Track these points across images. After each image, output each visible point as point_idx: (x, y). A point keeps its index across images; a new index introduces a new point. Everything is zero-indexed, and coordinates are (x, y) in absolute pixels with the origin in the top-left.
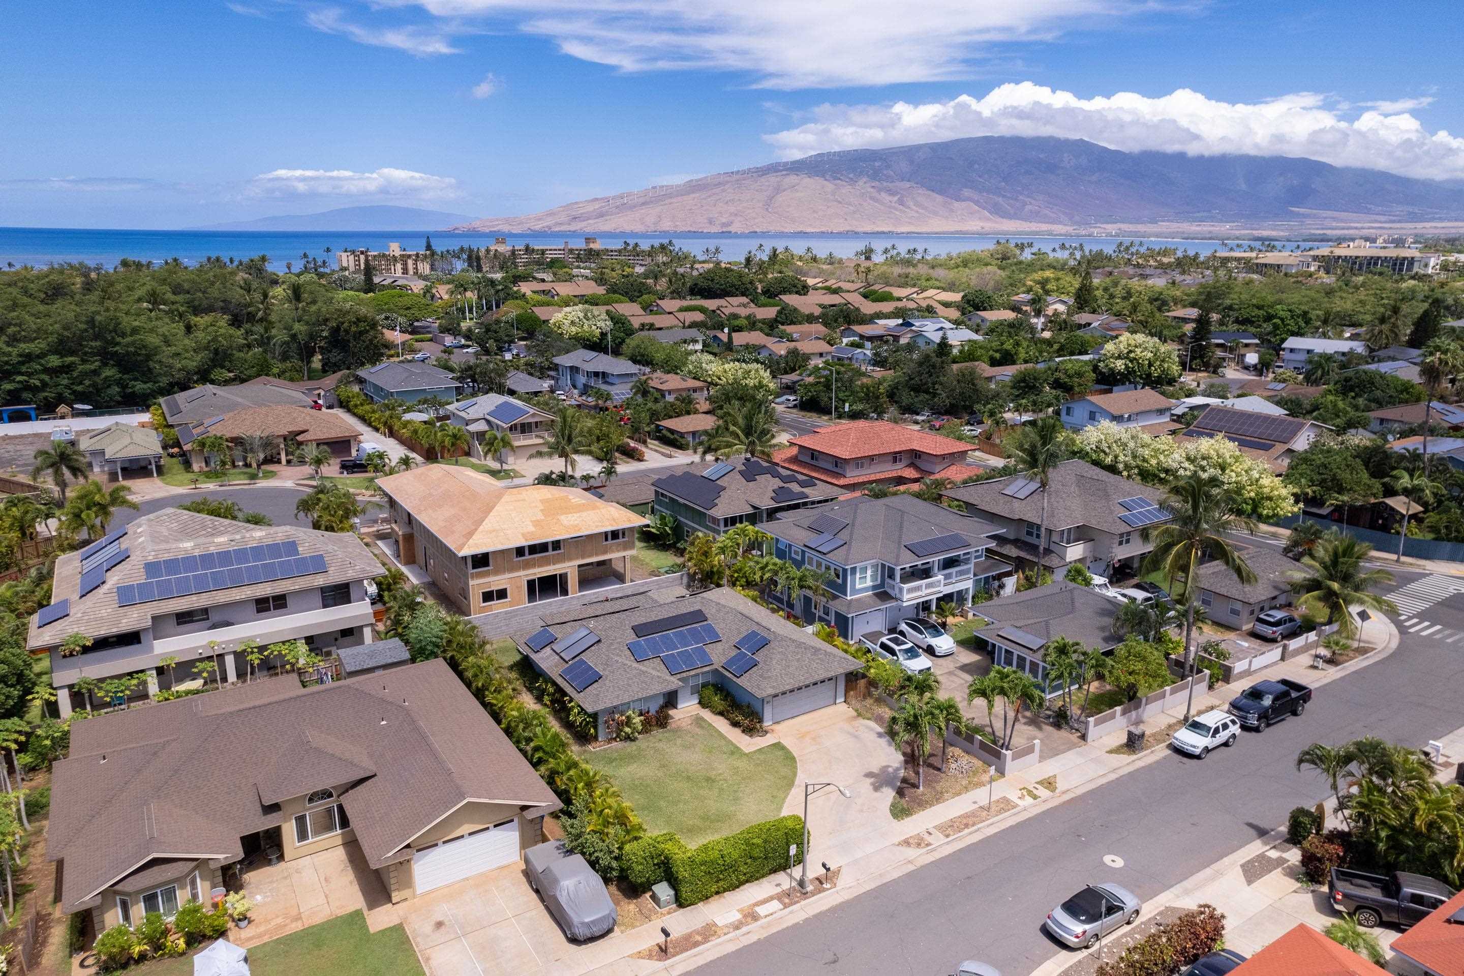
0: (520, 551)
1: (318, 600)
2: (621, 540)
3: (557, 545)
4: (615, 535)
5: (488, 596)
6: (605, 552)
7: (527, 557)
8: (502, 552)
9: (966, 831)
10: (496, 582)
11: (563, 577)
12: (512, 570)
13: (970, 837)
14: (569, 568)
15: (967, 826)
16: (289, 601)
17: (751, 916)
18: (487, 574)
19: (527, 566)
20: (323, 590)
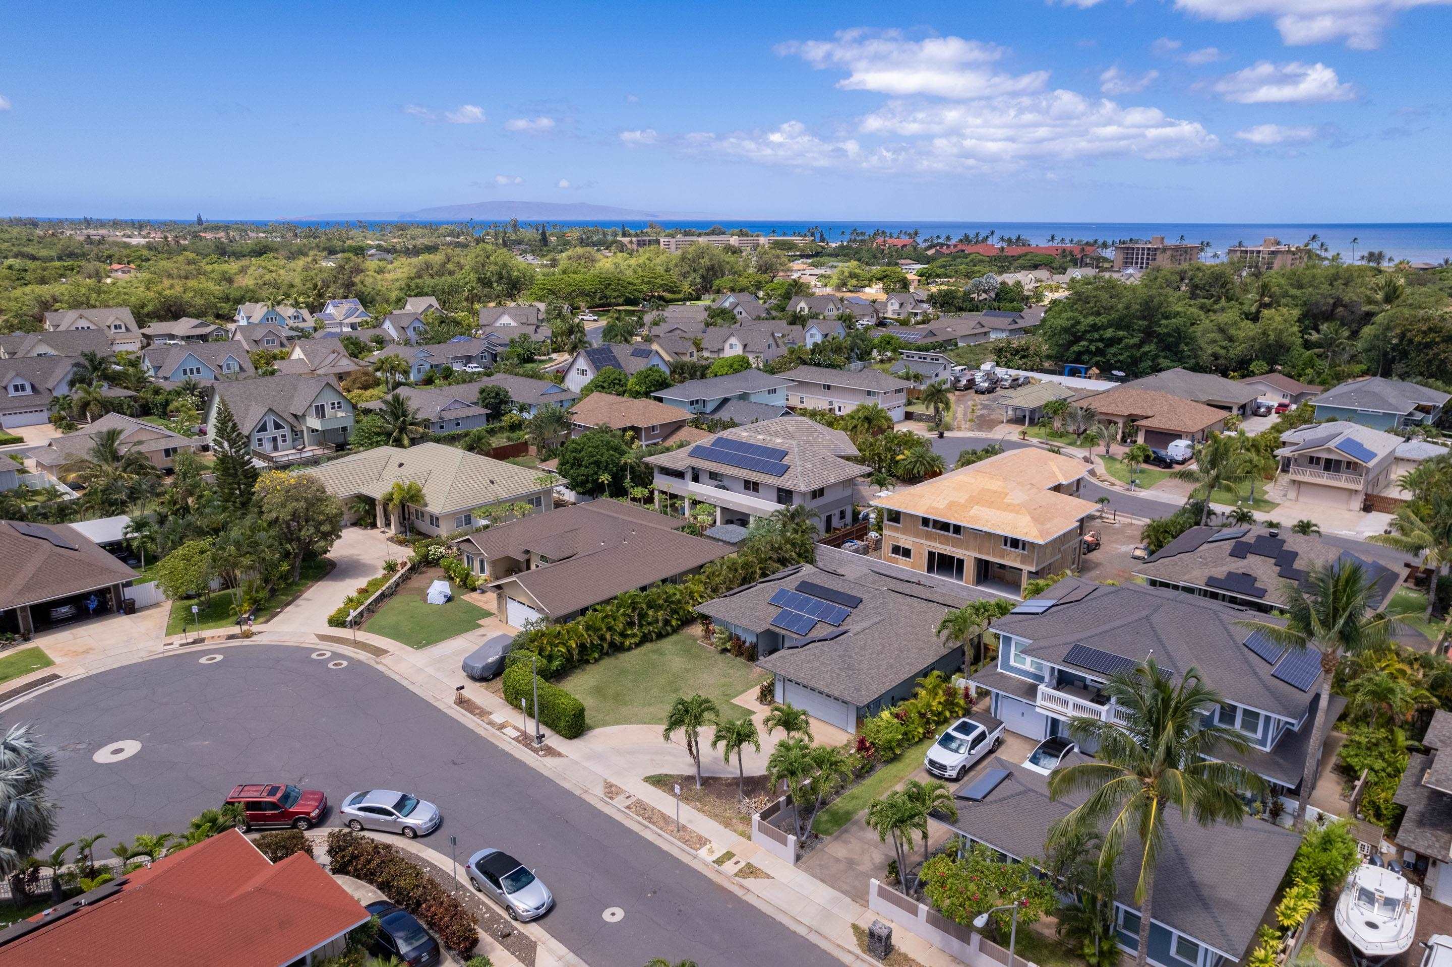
0: (925, 521)
1: (775, 496)
2: (1020, 551)
3: (957, 529)
4: (1015, 543)
5: (896, 550)
6: (1003, 557)
7: (930, 529)
8: (911, 516)
9: (640, 819)
10: (905, 541)
11: (961, 562)
12: (916, 535)
13: (633, 823)
14: (968, 555)
15: (650, 819)
16: (761, 489)
17: (502, 727)
18: (897, 530)
19: (929, 537)
20: (780, 490)
